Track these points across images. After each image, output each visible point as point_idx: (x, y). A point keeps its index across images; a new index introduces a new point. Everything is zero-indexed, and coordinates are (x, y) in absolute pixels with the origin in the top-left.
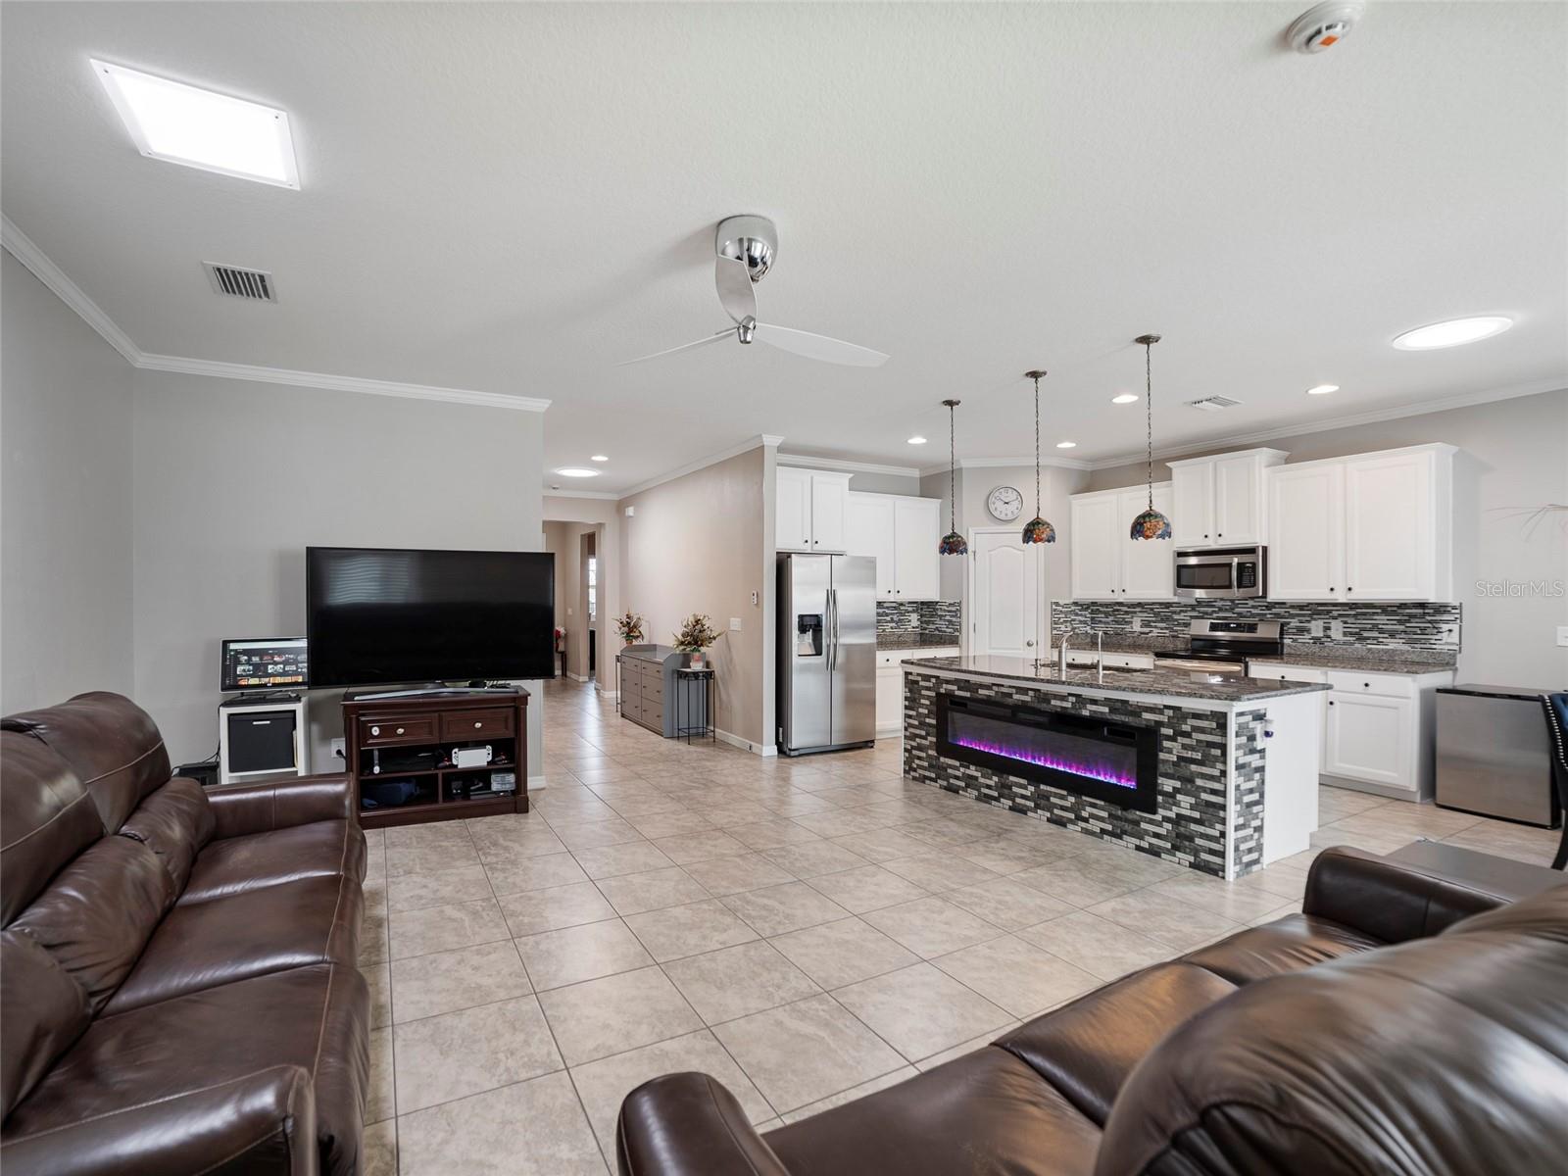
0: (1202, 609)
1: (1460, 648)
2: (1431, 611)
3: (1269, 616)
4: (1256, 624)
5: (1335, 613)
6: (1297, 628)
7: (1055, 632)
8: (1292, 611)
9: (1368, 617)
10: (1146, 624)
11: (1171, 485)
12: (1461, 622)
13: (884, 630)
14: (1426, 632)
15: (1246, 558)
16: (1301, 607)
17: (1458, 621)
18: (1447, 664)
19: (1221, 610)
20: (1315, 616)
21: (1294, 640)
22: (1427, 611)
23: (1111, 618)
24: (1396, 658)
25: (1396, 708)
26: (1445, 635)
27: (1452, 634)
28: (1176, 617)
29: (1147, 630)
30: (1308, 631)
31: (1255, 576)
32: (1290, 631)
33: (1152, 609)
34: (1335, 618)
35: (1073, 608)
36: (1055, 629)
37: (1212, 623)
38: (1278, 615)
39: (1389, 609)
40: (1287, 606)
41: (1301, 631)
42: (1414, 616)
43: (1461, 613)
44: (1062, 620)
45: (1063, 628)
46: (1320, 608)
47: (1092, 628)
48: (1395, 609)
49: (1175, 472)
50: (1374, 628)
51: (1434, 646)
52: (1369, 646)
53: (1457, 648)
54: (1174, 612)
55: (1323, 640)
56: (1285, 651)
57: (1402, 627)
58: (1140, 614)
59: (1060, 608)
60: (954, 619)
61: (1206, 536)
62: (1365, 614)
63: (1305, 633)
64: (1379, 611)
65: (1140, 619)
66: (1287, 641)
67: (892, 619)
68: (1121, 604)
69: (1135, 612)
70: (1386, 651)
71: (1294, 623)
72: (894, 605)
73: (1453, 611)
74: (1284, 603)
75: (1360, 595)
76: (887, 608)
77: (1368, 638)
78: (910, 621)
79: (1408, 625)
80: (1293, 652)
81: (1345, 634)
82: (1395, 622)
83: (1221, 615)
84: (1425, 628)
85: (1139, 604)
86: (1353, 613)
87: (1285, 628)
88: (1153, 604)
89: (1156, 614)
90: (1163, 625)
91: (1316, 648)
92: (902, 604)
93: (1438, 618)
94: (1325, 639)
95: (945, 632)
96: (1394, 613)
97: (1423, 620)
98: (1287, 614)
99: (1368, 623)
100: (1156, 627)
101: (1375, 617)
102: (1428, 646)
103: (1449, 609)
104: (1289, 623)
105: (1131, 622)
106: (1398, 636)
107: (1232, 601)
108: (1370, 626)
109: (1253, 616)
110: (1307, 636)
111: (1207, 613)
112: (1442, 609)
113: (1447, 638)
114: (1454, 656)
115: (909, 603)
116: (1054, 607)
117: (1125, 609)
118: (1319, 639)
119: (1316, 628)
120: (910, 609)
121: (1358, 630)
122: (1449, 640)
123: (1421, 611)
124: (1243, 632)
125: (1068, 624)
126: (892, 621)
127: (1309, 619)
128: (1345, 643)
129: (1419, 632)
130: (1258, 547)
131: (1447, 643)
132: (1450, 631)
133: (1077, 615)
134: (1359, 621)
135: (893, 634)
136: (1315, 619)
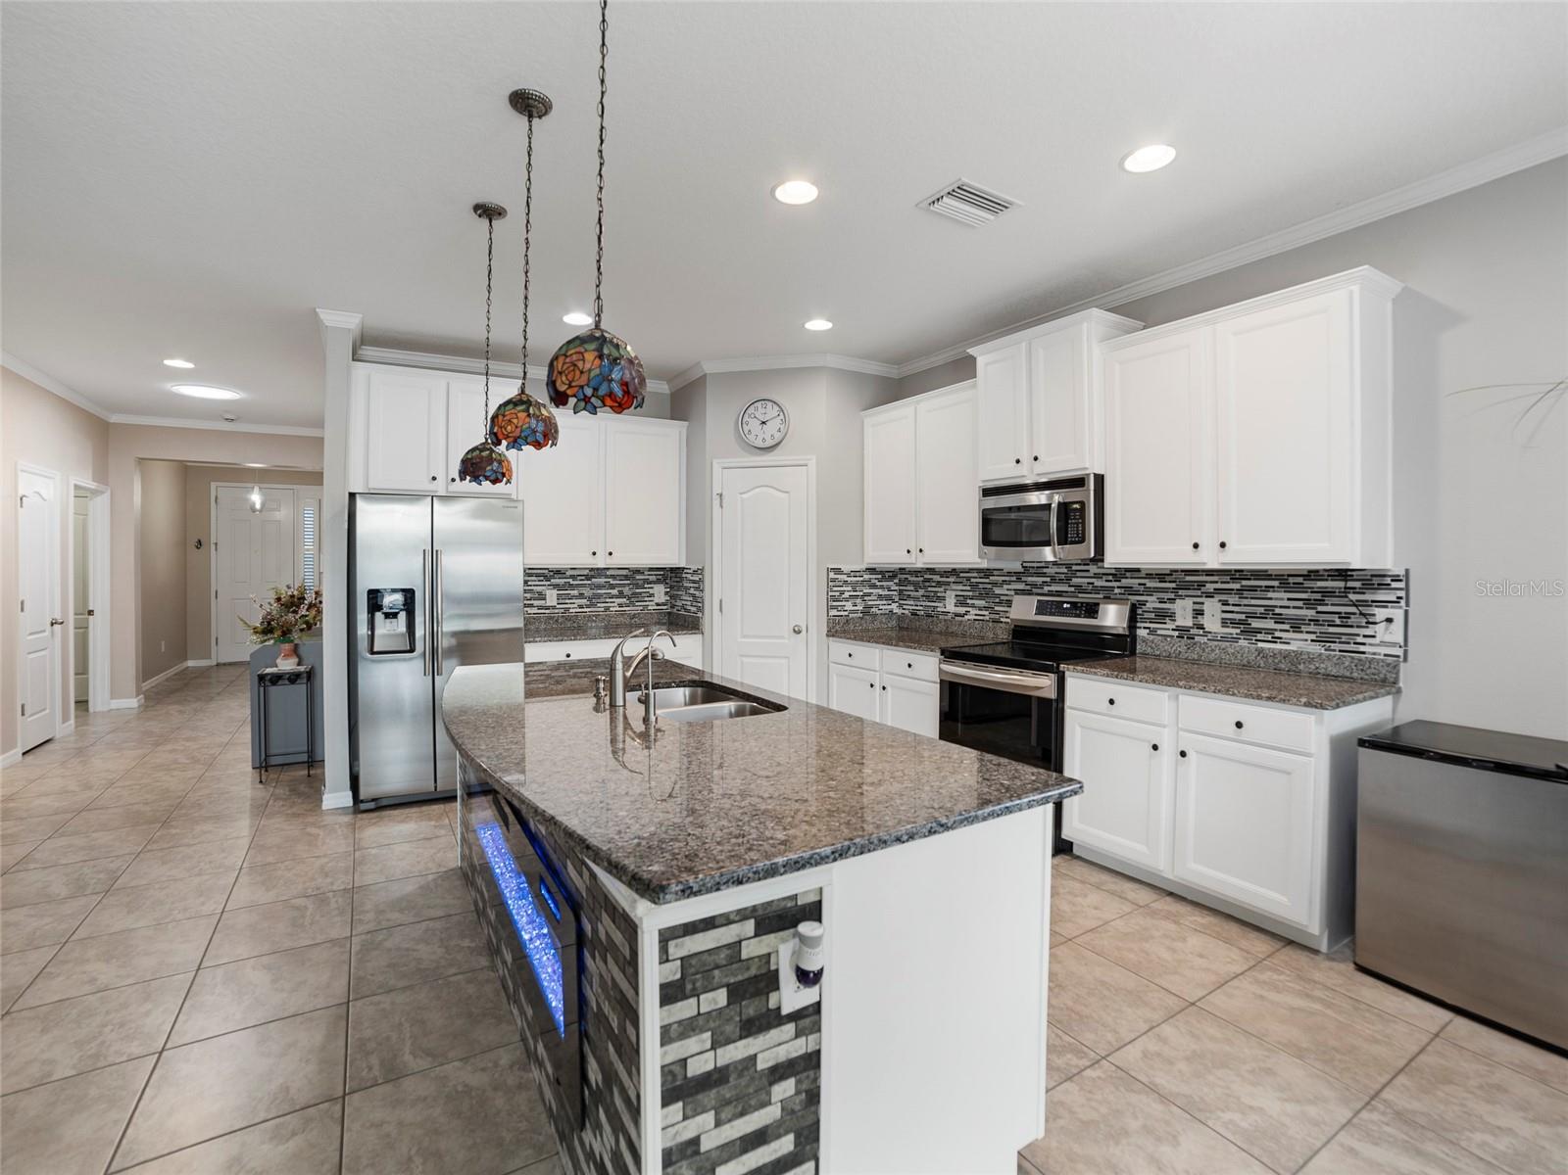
0: (1030, 579)
1: (1406, 652)
2: (1357, 584)
3: (1117, 591)
4: (1098, 604)
5: (1210, 587)
6: (1156, 611)
7: (834, 612)
8: (1150, 584)
9: (1258, 594)
10: (961, 601)
11: (974, 386)
12: (1407, 605)
13: (607, 609)
14: (1350, 622)
15: (1072, 495)
16: (1161, 576)
17: (1403, 602)
18: (1384, 680)
19: (1053, 580)
20: (1181, 592)
21: (1152, 632)
22: (1350, 584)
23: (921, 592)
24: (1301, 667)
25: (1289, 773)
26: (1380, 628)
27: (1393, 626)
28: (997, 591)
29: (962, 610)
30: (1172, 616)
31: (1083, 523)
32: (1146, 615)
33: (968, 579)
34: (1209, 596)
35: (866, 577)
36: (833, 607)
37: (1038, 601)
38: (1129, 590)
39: (1291, 580)
40: (1143, 574)
41: (1163, 616)
42: (1327, 593)
43: (1407, 589)
44: (847, 595)
45: (849, 606)
46: (1188, 578)
47: (901, 606)
48: (1300, 580)
49: (980, 362)
50: (1269, 612)
51: (1362, 648)
52: (1260, 645)
53: (1400, 652)
54: (995, 584)
55: (1192, 631)
56: (1139, 648)
57: (1310, 613)
58: (954, 587)
59: (845, 577)
60: (697, 593)
61: (1018, 461)
62: (1253, 589)
63: (1167, 620)
64: (1276, 583)
65: (954, 593)
66: (1142, 633)
67: (621, 592)
68: (931, 571)
69: (948, 583)
70: (1286, 655)
71: (1152, 603)
72: (624, 572)
73: (1394, 585)
74: (1138, 570)
75: (1244, 555)
76: (613, 577)
77: (1259, 631)
78: (652, 595)
79: (1320, 608)
80: (1149, 650)
81: (1224, 623)
82: (1300, 604)
83: (1054, 588)
84: (1348, 615)
85: (954, 572)
86: (1237, 586)
87: (1139, 611)
88: (970, 570)
89: (974, 587)
90: (982, 603)
91: (1181, 646)
92: (638, 571)
93: (1368, 597)
94: (1194, 631)
95: (689, 611)
96: (1299, 587)
97: (1344, 601)
98: (1142, 588)
99: (1258, 604)
100: (973, 606)
101: (1270, 595)
102: (1352, 647)
103: (1388, 580)
104: (1144, 603)
105: (944, 599)
106: (1304, 628)
107: (1069, 566)
108: (1262, 610)
109: (1096, 590)
110: (1170, 625)
111: (1034, 585)
112: (1376, 581)
113: (1383, 637)
114: (1396, 667)
115: (651, 569)
116: (832, 575)
117: (937, 578)
118: (1186, 629)
119: (1183, 611)
120: (653, 578)
121: (1243, 617)
122: (1388, 638)
123: (1341, 584)
124: (1079, 616)
125: (858, 601)
126: (621, 595)
127: (1172, 596)
128: (1224, 638)
129: (1338, 622)
130: (1088, 475)
131: (1383, 644)
132: (1389, 620)
133: (874, 586)
134: (1245, 602)
135: (623, 614)
136: (1181, 597)
